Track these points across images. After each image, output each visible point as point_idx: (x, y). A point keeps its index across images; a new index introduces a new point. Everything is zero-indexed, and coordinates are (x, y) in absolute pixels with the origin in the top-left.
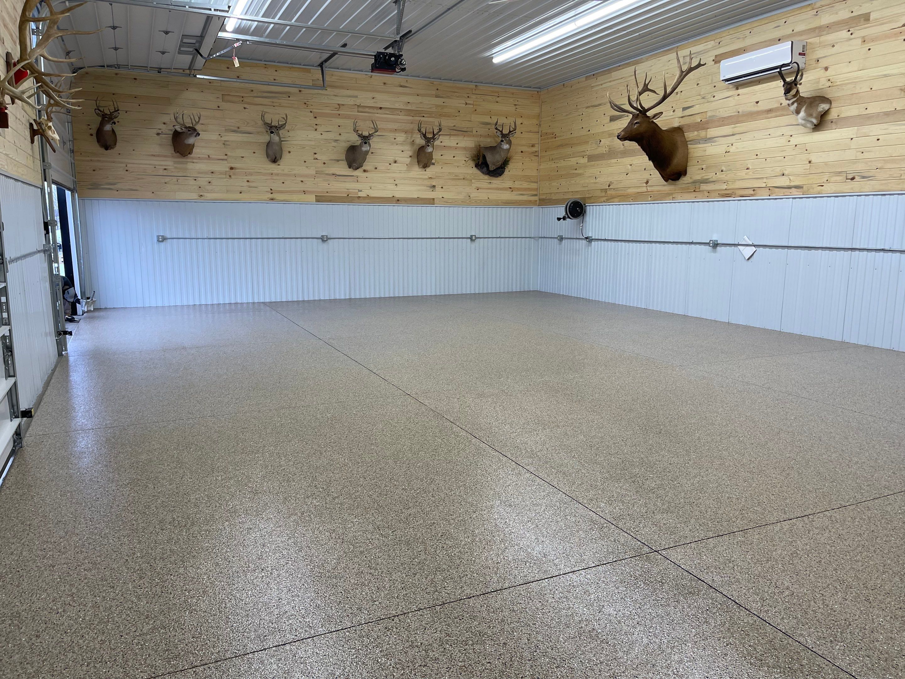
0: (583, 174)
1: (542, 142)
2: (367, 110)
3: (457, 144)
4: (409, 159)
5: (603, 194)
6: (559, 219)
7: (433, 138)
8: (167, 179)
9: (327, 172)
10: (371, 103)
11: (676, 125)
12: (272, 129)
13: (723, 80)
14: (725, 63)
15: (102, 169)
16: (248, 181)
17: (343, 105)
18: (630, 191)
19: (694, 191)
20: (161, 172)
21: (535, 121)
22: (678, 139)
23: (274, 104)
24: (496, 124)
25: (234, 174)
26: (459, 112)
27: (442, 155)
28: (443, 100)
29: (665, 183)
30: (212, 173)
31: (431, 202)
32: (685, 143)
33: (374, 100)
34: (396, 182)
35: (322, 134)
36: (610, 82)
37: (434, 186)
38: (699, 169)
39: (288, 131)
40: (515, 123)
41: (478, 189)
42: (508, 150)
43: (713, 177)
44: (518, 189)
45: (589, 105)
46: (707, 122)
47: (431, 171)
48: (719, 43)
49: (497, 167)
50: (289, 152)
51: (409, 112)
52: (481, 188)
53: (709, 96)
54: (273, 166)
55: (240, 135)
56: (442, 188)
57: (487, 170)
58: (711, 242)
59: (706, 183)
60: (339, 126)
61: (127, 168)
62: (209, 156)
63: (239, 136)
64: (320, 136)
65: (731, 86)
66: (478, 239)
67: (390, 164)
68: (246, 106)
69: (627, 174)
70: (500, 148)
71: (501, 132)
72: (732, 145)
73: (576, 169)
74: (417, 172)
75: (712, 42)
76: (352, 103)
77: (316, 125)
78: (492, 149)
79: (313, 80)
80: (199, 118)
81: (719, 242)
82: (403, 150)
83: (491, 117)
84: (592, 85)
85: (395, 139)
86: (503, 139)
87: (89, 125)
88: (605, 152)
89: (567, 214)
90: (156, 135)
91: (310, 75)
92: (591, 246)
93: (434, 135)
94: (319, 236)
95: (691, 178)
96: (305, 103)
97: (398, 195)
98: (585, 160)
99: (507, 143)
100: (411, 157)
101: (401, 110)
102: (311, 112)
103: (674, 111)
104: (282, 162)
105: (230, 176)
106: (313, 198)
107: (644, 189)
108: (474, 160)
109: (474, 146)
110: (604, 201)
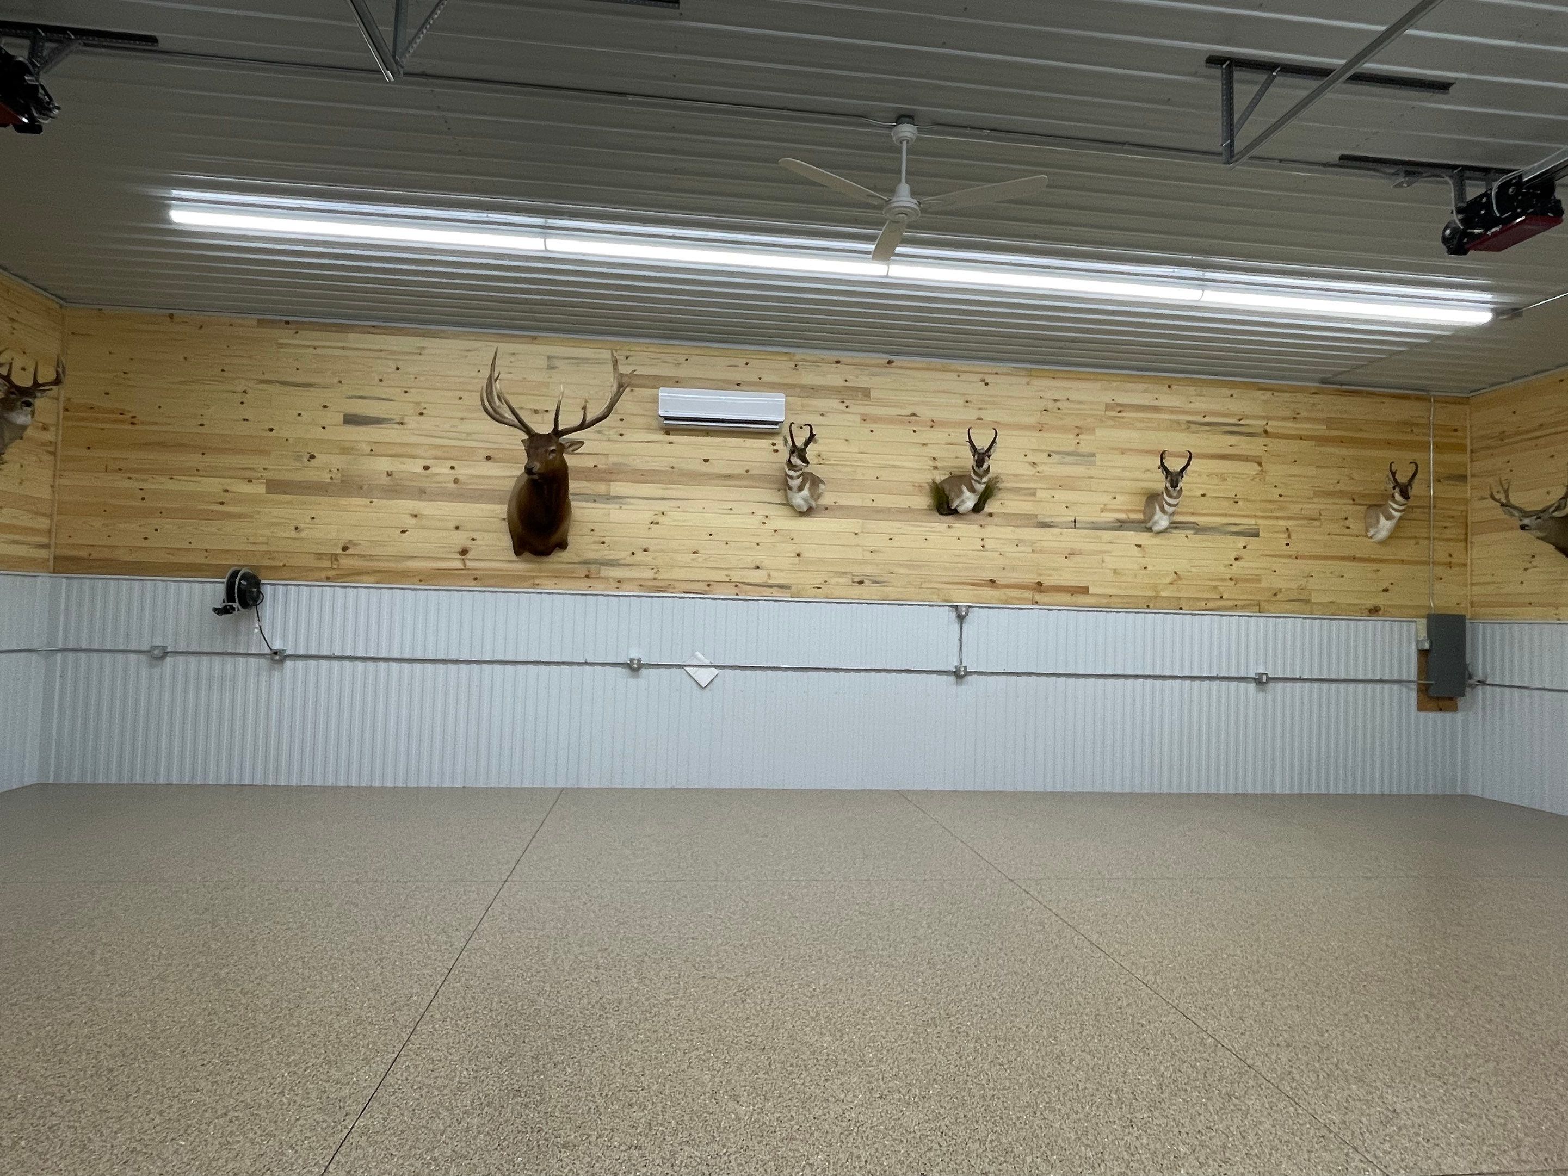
0: (250, 516)
5: (327, 564)
13: (662, 417)
14: (666, 393)
18: (414, 564)
19: (587, 577)
38: (595, 542)
43: (625, 558)
45: (267, 377)
46: (607, 471)
59: (613, 565)
69: (403, 532)
72: (663, 514)
73: (220, 503)
81: (644, 662)
84: (284, 341)
88: (329, 480)
89: (232, 601)
92: (282, 670)
95: (577, 555)
98: (257, 488)
107: (456, 564)
110: (327, 578)
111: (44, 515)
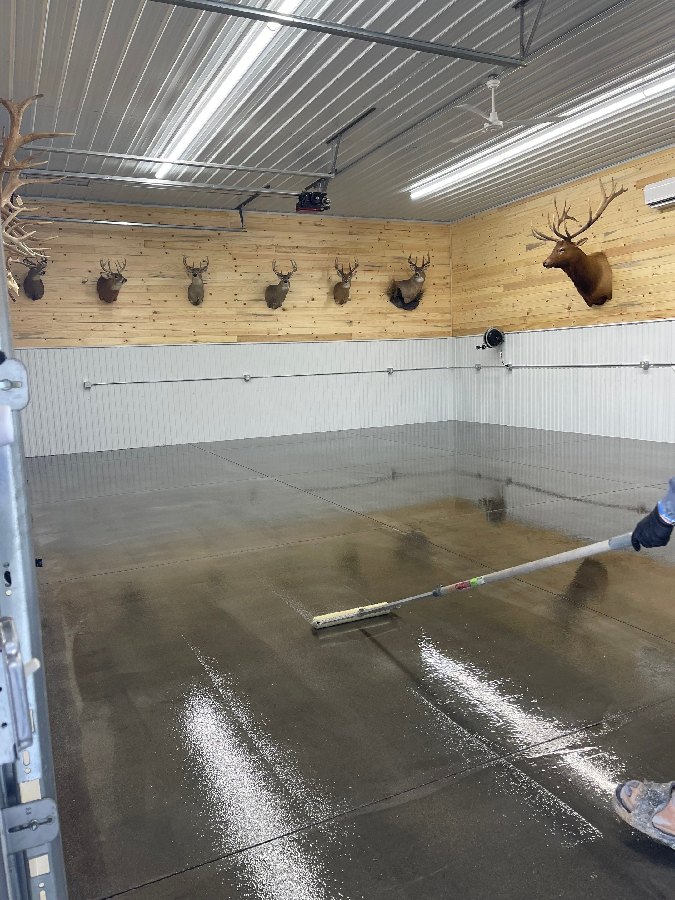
0: (499, 303)
1: (454, 274)
2: (284, 249)
3: (372, 279)
4: (327, 296)
5: (522, 322)
6: (478, 348)
7: (350, 274)
8: (93, 326)
9: (247, 313)
10: (287, 243)
11: (598, 250)
12: (195, 272)
13: (648, 205)
14: (648, 189)
15: (30, 319)
16: (171, 324)
17: (261, 246)
18: (551, 317)
19: (621, 314)
20: (87, 319)
21: (446, 254)
22: (602, 263)
23: (195, 248)
24: (410, 258)
25: (158, 318)
26: (373, 247)
27: (357, 291)
28: (357, 237)
29: (589, 308)
30: (137, 317)
31: (348, 337)
32: (609, 268)
33: (290, 240)
34: (314, 320)
35: (241, 275)
36: (524, 212)
37: (351, 322)
39: (209, 274)
40: (429, 256)
41: (393, 323)
42: (422, 283)
44: (432, 321)
45: (502, 235)
46: (631, 246)
47: (347, 307)
48: (640, 169)
49: (412, 300)
50: (211, 294)
51: (324, 250)
52: (396, 322)
53: (632, 221)
54: (195, 308)
55: (162, 279)
56: (359, 323)
57: (402, 303)
58: (643, 364)
59: (634, 305)
60: (258, 267)
61: (54, 317)
62: (133, 302)
63: (162, 281)
64: (240, 278)
65: (655, 210)
66: (395, 372)
67: (308, 302)
68: (168, 251)
69: (547, 301)
70: (415, 281)
71: (415, 265)
72: (660, 267)
73: (492, 299)
74: (334, 308)
75: (633, 169)
76: (270, 243)
77: (236, 266)
78: (406, 283)
79: (231, 223)
80: (125, 265)
82: (320, 287)
83: (403, 252)
84: (505, 216)
85: (312, 277)
86: (418, 272)
87: (16, 276)
88: (522, 281)
89: (486, 343)
90: (82, 284)
91: (229, 218)
92: (511, 373)
93: (351, 271)
94: (242, 376)
95: (617, 302)
96: (224, 246)
97: (317, 332)
98: (501, 289)
99: (421, 276)
100: (328, 294)
101: (317, 249)
102: (230, 254)
103: (595, 237)
104: (203, 304)
105: (154, 320)
106: (234, 338)
107: (567, 315)
108: (388, 294)
109: (388, 281)
110: (523, 329)
111: (447, 313)
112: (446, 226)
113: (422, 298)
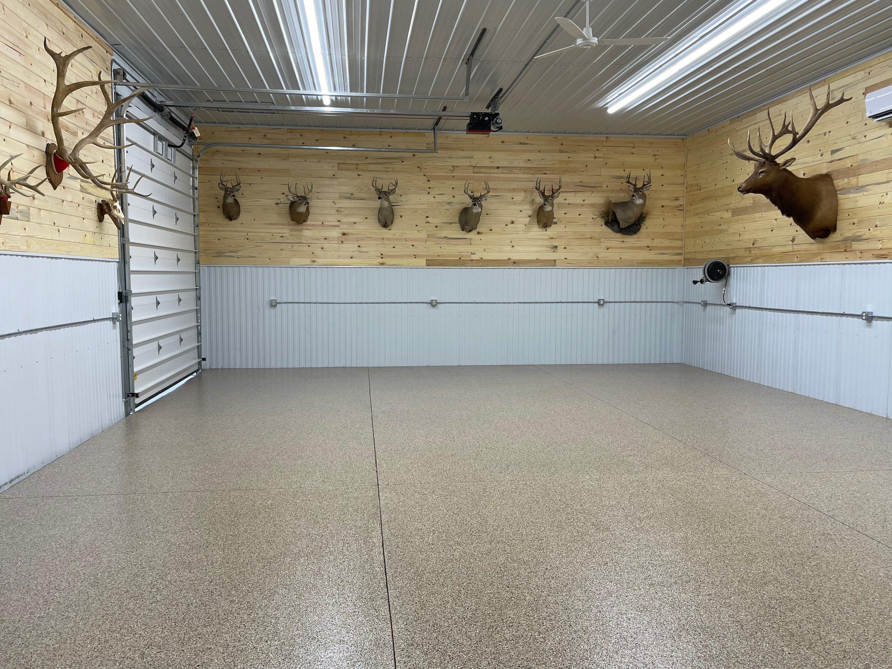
0: (727, 231)
1: (687, 194)
2: (483, 170)
4: (528, 219)
5: (747, 254)
6: (695, 282)
7: (552, 196)
8: (283, 246)
9: (439, 235)
10: (487, 163)
13: (870, 117)
14: (870, 98)
15: (226, 238)
16: (359, 246)
17: (458, 167)
18: (776, 250)
19: (845, 251)
20: (278, 239)
21: (679, 172)
23: (388, 170)
24: (629, 177)
25: (346, 240)
26: (587, 166)
27: (565, 214)
28: (568, 155)
29: (812, 241)
30: (325, 239)
31: (553, 263)
32: (834, 193)
33: (491, 160)
34: (512, 244)
35: (434, 197)
36: (755, 124)
37: (556, 247)
38: (850, 224)
39: (401, 196)
40: (650, 176)
41: (608, 249)
42: (643, 205)
43: (867, 234)
44: (658, 248)
46: (859, 167)
47: (552, 231)
48: (869, 73)
49: (630, 224)
50: (401, 216)
51: (527, 170)
52: (611, 248)
53: (860, 136)
54: (385, 230)
55: (353, 201)
56: (565, 248)
57: (618, 227)
58: (864, 314)
59: (859, 241)
60: (453, 188)
61: (247, 237)
62: (323, 223)
63: (352, 203)
64: (432, 199)
65: (883, 124)
66: (608, 304)
67: (507, 225)
68: (360, 173)
69: (772, 231)
70: (633, 203)
71: (635, 185)
72: (887, 194)
73: (721, 225)
74: (536, 231)
75: (862, 72)
76: (468, 164)
77: (429, 188)
78: (623, 205)
79: (427, 144)
80: (312, 187)
81: (874, 315)
82: (521, 210)
83: (624, 170)
84: (737, 129)
85: (513, 198)
87: (217, 198)
88: (749, 205)
89: (706, 277)
90: (275, 205)
91: (425, 139)
92: (735, 314)
94: (429, 301)
95: (841, 235)
96: (419, 167)
97: (515, 257)
98: (727, 215)
99: (640, 198)
100: (530, 216)
101: (520, 168)
102: (424, 175)
103: (822, 155)
104: (394, 227)
105: (342, 242)
106: (423, 262)
107: (790, 248)
108: (603, 217)
109: (603, 202)
110: (748, 262)
111: (678, 240)
112: (681, 140)
113: (644, 222)
